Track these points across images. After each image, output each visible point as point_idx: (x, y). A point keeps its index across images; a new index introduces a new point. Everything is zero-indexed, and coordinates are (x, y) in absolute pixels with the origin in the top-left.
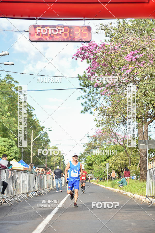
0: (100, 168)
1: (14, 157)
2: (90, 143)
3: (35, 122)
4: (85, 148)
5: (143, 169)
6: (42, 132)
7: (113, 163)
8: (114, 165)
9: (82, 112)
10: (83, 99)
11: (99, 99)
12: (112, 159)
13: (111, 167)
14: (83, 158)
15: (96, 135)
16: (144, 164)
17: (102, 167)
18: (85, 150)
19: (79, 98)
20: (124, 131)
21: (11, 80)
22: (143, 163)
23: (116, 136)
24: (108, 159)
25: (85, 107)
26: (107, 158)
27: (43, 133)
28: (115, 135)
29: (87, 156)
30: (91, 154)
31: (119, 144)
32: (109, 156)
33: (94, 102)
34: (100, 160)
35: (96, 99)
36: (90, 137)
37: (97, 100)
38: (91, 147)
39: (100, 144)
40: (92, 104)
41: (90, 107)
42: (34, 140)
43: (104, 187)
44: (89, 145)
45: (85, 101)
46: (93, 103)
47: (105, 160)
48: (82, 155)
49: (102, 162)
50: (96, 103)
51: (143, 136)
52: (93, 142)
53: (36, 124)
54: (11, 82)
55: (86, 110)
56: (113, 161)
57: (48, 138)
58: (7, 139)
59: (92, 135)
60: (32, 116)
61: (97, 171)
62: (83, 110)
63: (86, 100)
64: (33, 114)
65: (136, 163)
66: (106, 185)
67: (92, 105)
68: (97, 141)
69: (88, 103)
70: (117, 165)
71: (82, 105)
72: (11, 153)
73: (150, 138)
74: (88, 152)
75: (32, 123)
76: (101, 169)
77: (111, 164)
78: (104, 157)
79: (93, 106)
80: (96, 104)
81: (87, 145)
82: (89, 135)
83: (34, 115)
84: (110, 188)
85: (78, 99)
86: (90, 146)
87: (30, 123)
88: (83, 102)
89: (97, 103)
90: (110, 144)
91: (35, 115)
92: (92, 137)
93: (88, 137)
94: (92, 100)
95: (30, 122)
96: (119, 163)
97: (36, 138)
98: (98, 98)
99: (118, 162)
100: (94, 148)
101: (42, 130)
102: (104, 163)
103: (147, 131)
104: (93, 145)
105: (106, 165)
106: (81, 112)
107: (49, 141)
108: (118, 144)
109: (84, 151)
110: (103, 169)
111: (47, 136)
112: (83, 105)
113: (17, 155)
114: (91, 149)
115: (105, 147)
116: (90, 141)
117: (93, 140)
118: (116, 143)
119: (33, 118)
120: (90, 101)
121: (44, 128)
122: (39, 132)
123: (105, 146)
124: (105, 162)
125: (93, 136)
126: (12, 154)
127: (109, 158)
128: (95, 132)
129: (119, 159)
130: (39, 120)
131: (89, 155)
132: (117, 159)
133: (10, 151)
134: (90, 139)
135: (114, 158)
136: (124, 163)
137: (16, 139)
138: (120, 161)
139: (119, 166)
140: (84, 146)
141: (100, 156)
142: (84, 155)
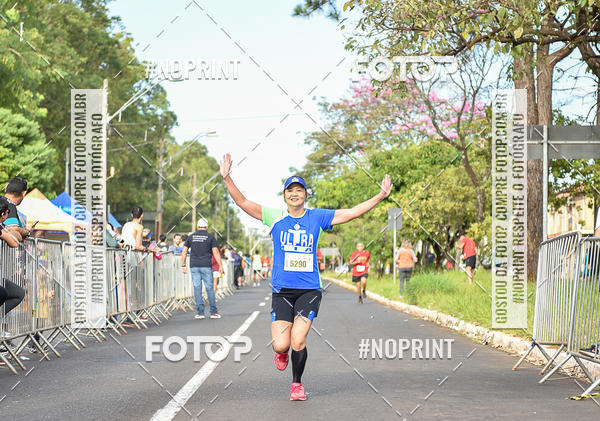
0: (368, 226)
1: (37, 180)
2: (329, 130)
3: (119, 47)
4: (309, 150)
6: (144, 85)
7: (418, 210)
8: (422, 218)
9: (298, 12)
12: (413, 193)
13: (408, 226)
15: (354, 100)
17: (373, 222)
18: (311, 158)
20: (463, 86)
23: (430, 108)
24: (399, 195)
27: (149, 88)
28: (428, 102)
29: (319, 179)
30: (332, 174)
31: (442, 135)
32: (403, 184)
36: (329, 108)
38: (332, 146)
39: (368, 135)
42: (112, 117)
43: (382, 299)
44: (324, 138)
48: (299, 176)
51: (533, 107)
52: (341, 128)
53: (122, 55)
55: (314, 4)
56: (415, 200)
57: (170, 109)
58: (9, 111)
59: (337, 101)
60: (105, 22)
61: (356, 236)
62: (303, 3)
64: (109, 15)
66: (386, 293)
68: (358, 124)
70: (431, 218)
72: (23, 168)
73: (561, 118)
74: (321, 163)
75: (105, 51)
76: (370, 231)
81: (319, 140)
82: (328, 101)
83: (113, 18)
84: (401, 305)
86: (328, 144)
87: (98, 51)
90: (408, 134)
91: (118, 19)
92: (336, 107)
93: (321, 108)
95: (96, 47)
96: (439, 208)
97: (119, 112)
99: (435, 205)
100: (343, 148)
102: (383, 208)
103: (550, 87)
104: (342, 137)
105: (390, 218)
106: (294, 12)
107: (171, 119)
108: (438, 136)
109: (306, 161)
111: (164, 103)
113: (49, 175)
114: (333, 155)
115: (389, 148)
116: (330, 122)
117: (343, 119)
118: (431, 131)
119: (108, 29)
122: (133, 83)
123: (387, 143)
124: (387, 207)
125: (341, 102)
126: (30, 169)
127: (402, 189)
128: (351, 88)
129: (439, 192)
130: (132, 40)
131: (326, 178)
132: (433, 194)
133: (20, 159)
134: (331, 114)
135: (421, 188)
136: (459, 211)
137: (43, 112)
138: (445, 201)
139: (441, 222)
140: (307, 142)
141: (366, 183)
142: (306, 177)
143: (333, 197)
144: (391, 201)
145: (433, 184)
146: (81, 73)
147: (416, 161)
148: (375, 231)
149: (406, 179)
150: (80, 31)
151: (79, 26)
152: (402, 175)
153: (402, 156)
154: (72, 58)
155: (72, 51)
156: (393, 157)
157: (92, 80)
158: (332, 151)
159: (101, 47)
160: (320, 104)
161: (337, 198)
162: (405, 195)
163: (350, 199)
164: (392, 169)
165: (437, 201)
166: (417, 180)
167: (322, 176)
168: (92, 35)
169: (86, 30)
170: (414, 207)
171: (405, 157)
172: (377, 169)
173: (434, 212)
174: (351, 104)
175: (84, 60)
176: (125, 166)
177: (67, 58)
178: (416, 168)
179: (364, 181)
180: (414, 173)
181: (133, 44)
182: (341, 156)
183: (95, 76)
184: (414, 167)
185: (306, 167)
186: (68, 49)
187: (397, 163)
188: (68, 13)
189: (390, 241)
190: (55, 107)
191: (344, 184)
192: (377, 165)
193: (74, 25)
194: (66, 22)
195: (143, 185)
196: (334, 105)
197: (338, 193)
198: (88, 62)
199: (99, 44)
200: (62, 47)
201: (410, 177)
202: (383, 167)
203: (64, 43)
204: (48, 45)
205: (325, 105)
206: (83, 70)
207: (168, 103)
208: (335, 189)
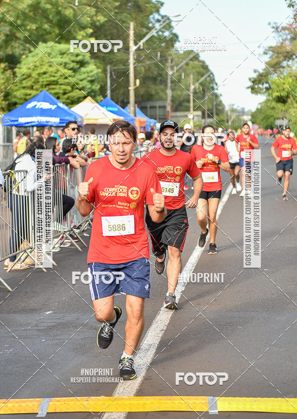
1: (89, 91)
2: (279, 45)
4: (267, 58)
6: (157, 16)
14: (263, 84)
18: (268, 64)
27: (160, 18)
29: (274, 77)
30: (282, 73)
36: (279, 29)
38: (282, 55)
44: (277, 50)
48: (261, 75)
52: (287, 42)
57: (174, 31)
59: (284, 25)
81: (273, 51)
82: (278, 25)
86: (279, 53)
92: (284, 29)
93: (274, 30)
100: (290, 56)
101: (158, 11)
104: (288, 48)
107: (175, 38)
109: (264, 66)
111: (170, 28)
113: (97, 86)
114: (283, 61)
116: (280, 39)
117: (289, 37)
121: (162, 4)
122: (149, 16)
125: (288, 26)
131: (278, 76)
133: (78, 77)
134: (281, 33)
140: (265, 53)
142: (265, 76)
143: (283, 90)
146: (115, 13)
154: (110, 3)
158: (282, 59)
160: (273, 28)
161: (286, 90)
167: (275, 75)
174: (293, 27)
175: (117, 4)
182: (288, 61)
183: (125, 14)
185: (265, 70)
190: (99, 36)
191: (290, 80)
195: (158, 82)
196: (282, 28)
197: (286, 87)
198: (120, 5)
205: (277, 28)
207: (173, 27)
208: (284, 84)
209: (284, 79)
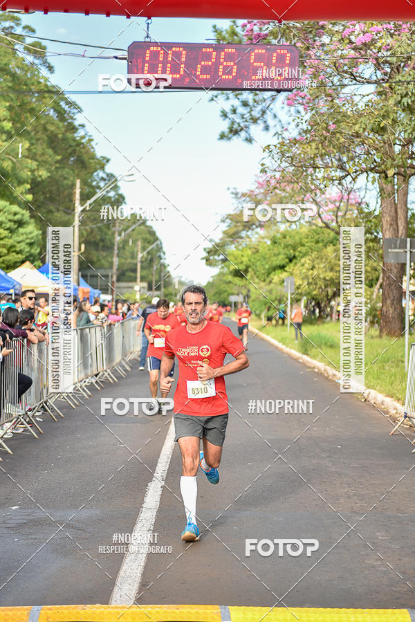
0: (268, 288)
1: (28, 254)
3: (84, 147)
4: (224, 227)
5: (389, 302)
6: (101, 174)
7: (307, 277)
8: (309, 284)
9: (222, 137)
10: (228, 98)
11: (273, 99)
12: (302, 265)
13: (298, 288)
14: (219, 256)
15: (257, 191)
16: (393, 287)
18: (224, 233)
19: (216, 97)
21: (12, 24)
22: (390, 285)
24: (292, 266)
25: (233, 123)
26: (287, 260)
27: (105, 176)
29: (232, 248)
30: (241, 244)
31: (325, 223)
32: (294, 257)
33: (259, 108)
34: (267, 267)
35: (265, 100)
36: (239, 196)
37: (268, 102)
38: (239, 226)
40: (253, 113)
41: (247, 123)
42: (82, 208)
43: (280, 345)
44: (235, 219)
45: (233, 106)
46: (256, 113)
47: (282, 267)
48: (217, 245)
49: (273, 273)
50: (264, 112)
51: (393, 209)
53: (85, 153)
54: (12, 27)
55: (234, 132)
56: (304, 271)
57: (120, 192)
58: (8, 203)
59: (245, 191)
60: (74, 129)
62: (226, 130)
63: (237, 103)
64: (76, 123)
65: (371, 278)
66: (283, 340)
67: (252, 119)
69: (241, 110)
70: (316, 284)
71: (223, 117)
72: (18, 245)
74: (233, 236)
75: (74, 151)
76: (270, 292)
77: (299, 282)
78: (281, 260)
79: (255, 120)
80: (262, 115)
81: (231, 219)
82: (238, 191)
83: (80, 125)
84: (296, 353)
85: (212, 99)
86: (237, 222)
87: (69, 151)
88: (228, 109)
89: (267, 112)
91: (83, 126)
92: (243, 195)
93: (233, 196)
94: (251, 103)
95: (67, 149)
96: (322, 276)
98: (271, 99)
99: (318, 275)
100: (248, 225)
101: (102, 168)
102: (280, 275)
105: (285, 283)
106: (219, 137)
107: (121, 199)
109: (221, 235)
110: (278, 290)
111: (116, 188)
112: (225, 115)
113: (36, 250)
114: (243, 230)
115: (283, 227)
116: (240, 206)
119: (76, 135)
120: (245, 104)
121: (108, 161)
122: (92, 173)
124: (284, 275)
125: (249, 192)
126: (23, 246)
127: (294, 261)
128: (256, 182)
129: (322, 266)
130: (92, 140)
131: (236, 247)
132: (317, 266)
133: (16, 238)
134: (240, 200)
135: (308, 261)
136: (336, 279)
137: (30, 197)
138: (326, 271)
139: (323, 287)
140: (223, 221)
141: (267, 256)
142: (221, 246)
143: (242, 262)
144: (286, 271)
145: (318, 258)
146: (56, 168)
147: (304, 241)
148: (274, 292)
149: (297, 254)
150: (56, 136)
151: (55, 133)
152: (294, 250)
153: (294, 237)
154: (50, 157)
155: (50, 151)
156: (288, 237)
157: (64, 173)
158: (241, 228)
159: (72, 149)
160: (232, 193)
161: (245, 263)
162: (297, 267)
163: (256, 267)
164: (286, 246)
165: (320, 271)
166: (305, 255)
167: (233, 246)
168: (64, 139)
169: (60, 136)
170: (303, 275)
171: (297, 238)
172: (276, 245)
173: (318, 280)
174: (255, 193)
175: (59, 158)
176: (88, 235)
177: (47, 157)
178: (304, 246)
179: (266, 254)
180: (303, 249)
181: (93, 143)
182: (248, 231)
183: (67, 170)
184: (303, 245)
185: (221, 239)
186: (47, 150)
187: (291, 242)
188: (47, 123)
189: (285, 300)
190: (37, 193)
191: (250, 252)
192: (275, 243)
193: (52, 132)
194: (45, 129)
195: (100, 248)
197: (245, 259)
198: (61, 160)
199: (70, 146)
200: (43, 149)
201: (300, 252)
202: (280, 244)
203: (44, 146)
204: (33, 147)
205: (237, 194)
206: (58, 165)
207: (119, 187)
208: (243, 256)
209: (242, 251)
